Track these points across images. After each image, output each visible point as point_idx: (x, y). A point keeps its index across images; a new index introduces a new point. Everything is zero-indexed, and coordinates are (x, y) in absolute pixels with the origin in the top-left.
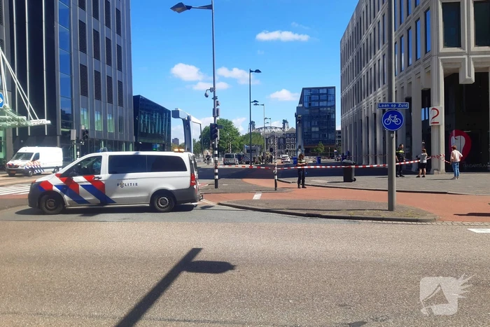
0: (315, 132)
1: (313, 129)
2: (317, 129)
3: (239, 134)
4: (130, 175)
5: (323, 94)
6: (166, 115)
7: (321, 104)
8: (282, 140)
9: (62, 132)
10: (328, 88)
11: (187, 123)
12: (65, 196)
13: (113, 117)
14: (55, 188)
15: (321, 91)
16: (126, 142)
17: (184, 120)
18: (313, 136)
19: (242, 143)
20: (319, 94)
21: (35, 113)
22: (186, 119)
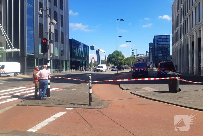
0: (160, 56)
1: (159, 55)
2: (161, 55)
3: (124, 57)
5: (164, 38)
6: (87, 48)
7: (163, 43)
8: (145, 60)
9: (28, 55)
10: (166, 36)
11: (98, 52)
13: (58, 48)
15: (163, 37)
16: (65, 61)
17: (96, 51)
18: (159, 58)
19: (125, 61)
20: (162, 39)
21: (13, 46)
22: (98, 50)
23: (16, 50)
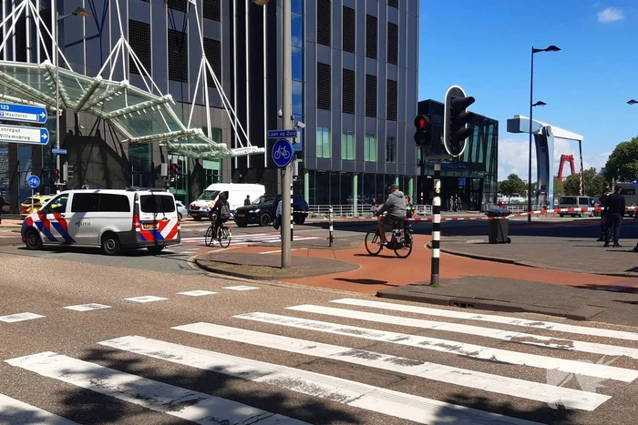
4: (89, 214)
6: (487, 129)
12: (41, 233)
13: (376, 136)
14: (34, 225)
16: (401, 177)
17: (535, 135)
21: (248, 139)
22: (540, 133)
23: (256, 149)
